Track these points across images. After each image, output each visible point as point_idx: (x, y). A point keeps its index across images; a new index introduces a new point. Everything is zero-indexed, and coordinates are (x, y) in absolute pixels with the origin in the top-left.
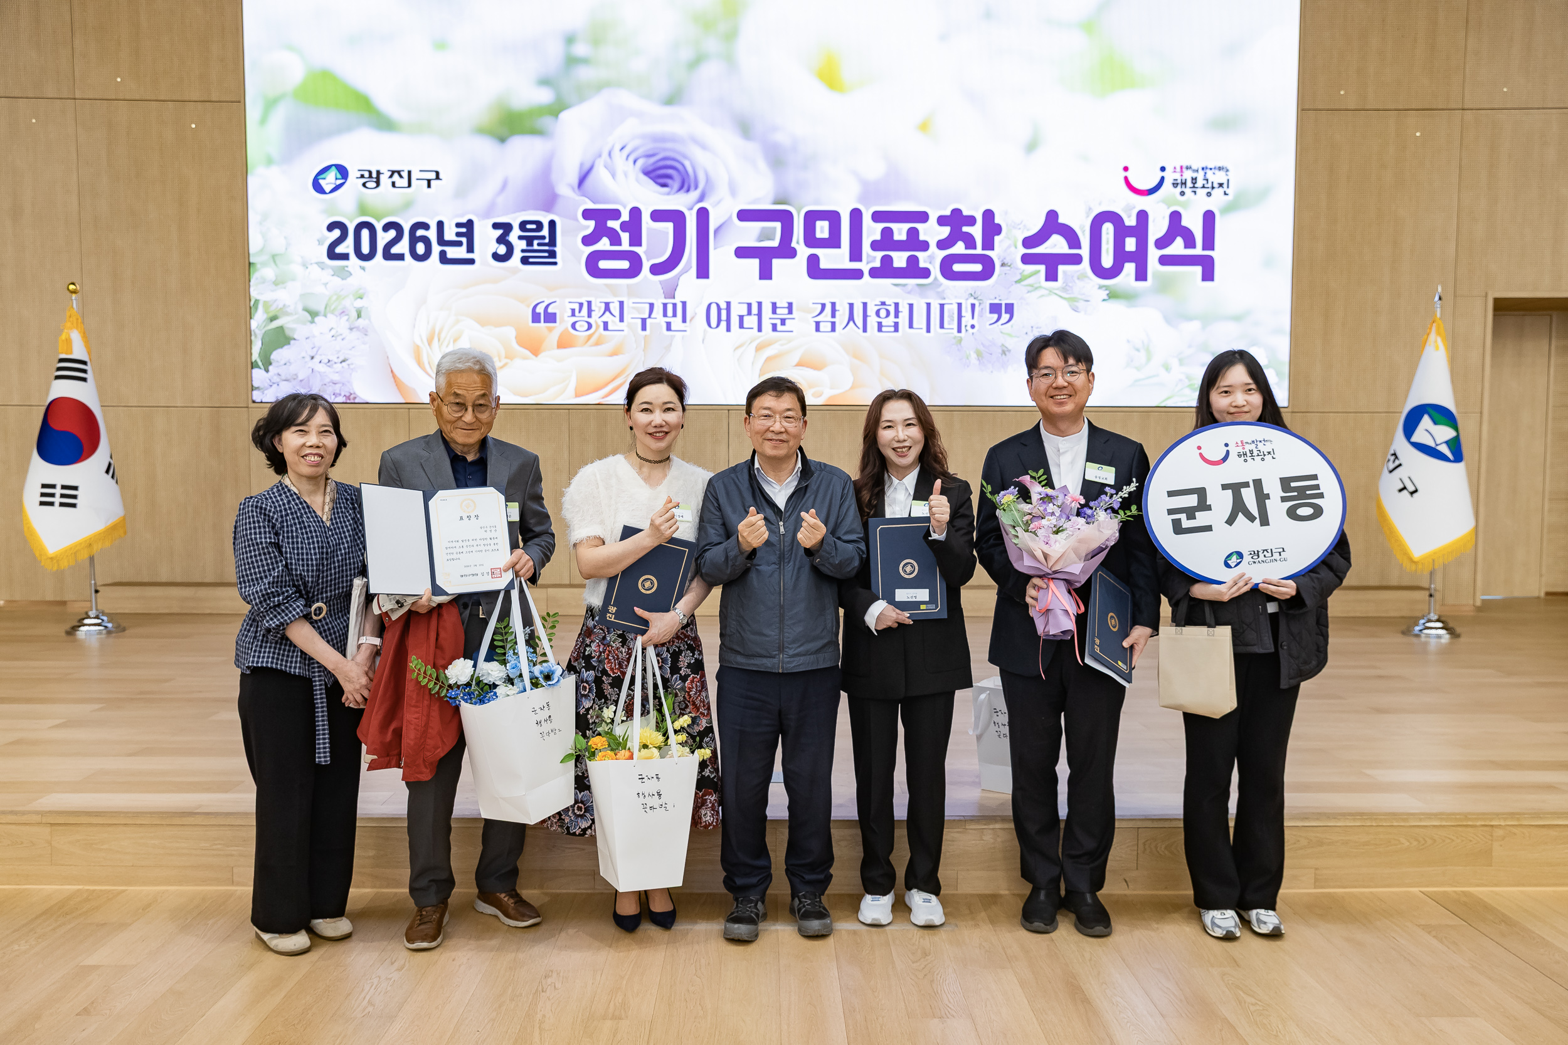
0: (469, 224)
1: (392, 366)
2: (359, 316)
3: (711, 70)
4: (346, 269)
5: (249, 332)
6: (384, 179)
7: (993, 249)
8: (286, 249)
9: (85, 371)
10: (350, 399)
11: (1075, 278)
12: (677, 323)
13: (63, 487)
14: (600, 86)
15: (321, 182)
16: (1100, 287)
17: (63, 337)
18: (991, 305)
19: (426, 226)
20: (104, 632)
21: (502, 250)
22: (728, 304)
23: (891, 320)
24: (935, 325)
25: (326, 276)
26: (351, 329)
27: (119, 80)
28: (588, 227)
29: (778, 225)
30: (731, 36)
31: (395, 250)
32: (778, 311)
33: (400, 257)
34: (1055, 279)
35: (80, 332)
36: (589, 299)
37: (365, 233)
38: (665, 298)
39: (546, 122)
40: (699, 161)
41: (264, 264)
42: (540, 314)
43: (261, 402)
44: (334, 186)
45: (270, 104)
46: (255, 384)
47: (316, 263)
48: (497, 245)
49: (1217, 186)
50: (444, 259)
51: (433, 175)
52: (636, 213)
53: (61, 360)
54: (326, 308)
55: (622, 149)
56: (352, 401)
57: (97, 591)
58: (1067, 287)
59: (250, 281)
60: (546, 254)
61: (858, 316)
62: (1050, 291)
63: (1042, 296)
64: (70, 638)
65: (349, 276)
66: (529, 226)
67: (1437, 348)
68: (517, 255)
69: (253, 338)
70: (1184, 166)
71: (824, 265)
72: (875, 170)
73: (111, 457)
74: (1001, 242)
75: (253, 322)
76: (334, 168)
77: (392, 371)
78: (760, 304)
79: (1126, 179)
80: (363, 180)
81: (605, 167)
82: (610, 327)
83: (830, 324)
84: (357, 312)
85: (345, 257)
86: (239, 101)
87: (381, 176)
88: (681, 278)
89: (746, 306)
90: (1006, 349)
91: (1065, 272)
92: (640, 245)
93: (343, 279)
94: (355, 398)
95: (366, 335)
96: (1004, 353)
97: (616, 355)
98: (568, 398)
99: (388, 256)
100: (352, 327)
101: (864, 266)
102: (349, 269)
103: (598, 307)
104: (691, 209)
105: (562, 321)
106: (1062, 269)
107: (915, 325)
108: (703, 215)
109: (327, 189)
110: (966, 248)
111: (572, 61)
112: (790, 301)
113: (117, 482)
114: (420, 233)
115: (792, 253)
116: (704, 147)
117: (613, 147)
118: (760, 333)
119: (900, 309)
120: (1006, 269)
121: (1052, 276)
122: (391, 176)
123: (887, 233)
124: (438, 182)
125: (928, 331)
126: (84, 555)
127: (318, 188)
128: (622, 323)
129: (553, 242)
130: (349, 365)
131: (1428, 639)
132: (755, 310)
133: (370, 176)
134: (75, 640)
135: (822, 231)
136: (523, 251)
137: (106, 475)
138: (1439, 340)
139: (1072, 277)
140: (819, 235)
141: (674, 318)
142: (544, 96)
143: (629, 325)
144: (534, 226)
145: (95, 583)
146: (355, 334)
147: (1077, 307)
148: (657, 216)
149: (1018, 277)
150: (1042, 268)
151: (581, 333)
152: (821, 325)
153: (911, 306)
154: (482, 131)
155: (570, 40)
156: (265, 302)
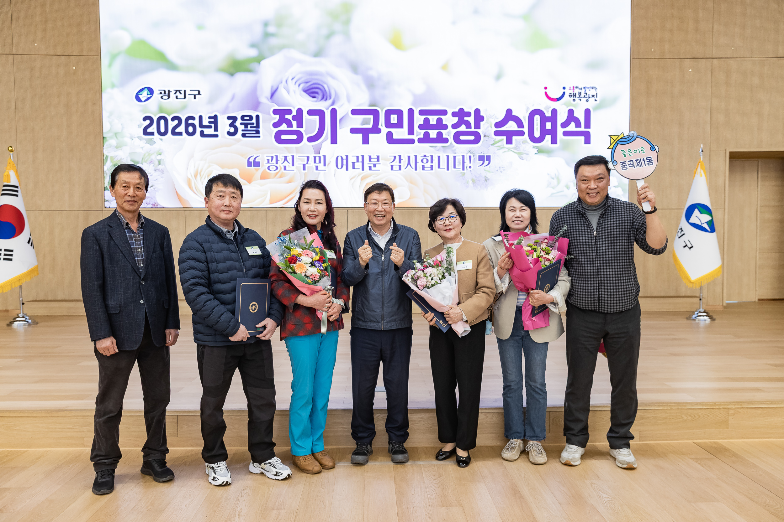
0: (215, 117)
1: (176, 189)
2: (159, 164)
3: (337, 39)
4: (153, 140)
5: (103, 172)
6: (172, 95)
7: (480, 128)
8: (122, 130)
9: (17, 191)
10: (155, 206)
11: (521, 143)
12: (321, 166)
13: (6, 250)
14: (281, 48)
15: (140, 96)
16: (534, 147)
17: (6, 174)
18: (479, 156)
19: (193, 118)
20: (27, 324)
21: (232, 130)
22: (347, 156)
23: (429, 164)
24: (451, 166)
25: (142, 143)
26: (155, 170)
27: (36, 45)
28: (275, 118)
29: (371, 117)
30: (347, 22)
31: (177, 130)
32: (372, 160)
33: (180, 134)
34: (512, 143)
35: (14, 172)
36: (276, 155)
37: (162, 122)
38: (315, 154)
39: (254, 65)
40: (332, 85)
41: (111, 138)
42: (251, 162)
43: (109, 208)
44: (146, 98)
45: (114, 57)
46: (106, 199)
47: (138, 137)
48: (230, 128)
49: (592, 96)
50: (203, 135)
51: (197, 93)
52: (300, 111)
53: (5, 186)
54: (142, 160)
55: (293, 79)
56: (156, 207)
57: (23, 304)
58: (518, 148)
59: (103, 146)
60: (255, 132)
61: (412, 162)
62: (509, 149)
63: (505, 152)
64: (9, 327)
65: (154, 144)
66: (246, 118)
67: (701, 176)
68: (240, 132)
69: (105, 175)
70: (575, 87)
71: (395, 137)
72: (420, 89)
73: (31, 235)
74: (484, 124)
75: (105, 167)
76: (146, 89)
77: (176, 192)
78: (363, 157)
79: (546, 93)
80: (161, 95)
81: (284, 88)
82: (287, 168)
83: (398, 166)
84: (158, 161)
85: (152, 134)
86: (98, 55)
87: (170, 93)
88: (323, 144)
89: (356, 157)
90: (486, 178)
91: (516, 140)
92: (302, 127)
93: (151, 145)
94: (157, 205)
95: (163, 173)
96: (486, 180)
97: (291, 183)
98: (266, 204)
99: (174, 133)
100: (156, 169)
101: (415, 137)
102: (154, 140)
103: (281, 159)
104: (328, 109)
105: (263, 165)
106: (514, 138)
107: (441, 167)
108: (334, 112)
109: (143, 99)
110: (466, 128)
111: (267, 35)
112: (378, 155)
113: (34, 248)
114: (190, 121)
115: (378, 131)
116: (333, 77)
117: (288, 78)
118: (363, 171)
119: (434, 159)
120: (486, 138)
121: (509, 142)
122: (175, 93)
123: (427, 121)
124: (199, 96)
125: (448, 169)
126: (17, 285)
127: (138, 99)
128: (293, 167)
129: (258, 126)
130: (154, 188)
131: (699, 322)
132: (360, 160)
133: (165, 93)
134: (12, 329)
135: (394, 120)
136: (243, 130)
137: (28, 244)
138: (702, 171)
139: (520, 142)
140: (392, 122)
141: (319, 164)
142: (253, 53)
143: (297, 168)
144: (248, 118)
145: (22, 300)
146: (158, 173)
147: (522, 157)
148: (311, 113)
149: (493, 142)
150: (505, 138)
151: (273, 171)
152: (394, 167)
153: (439, 157)
154: (222, 70)
155: (266, 24)
156: (111, 157)
